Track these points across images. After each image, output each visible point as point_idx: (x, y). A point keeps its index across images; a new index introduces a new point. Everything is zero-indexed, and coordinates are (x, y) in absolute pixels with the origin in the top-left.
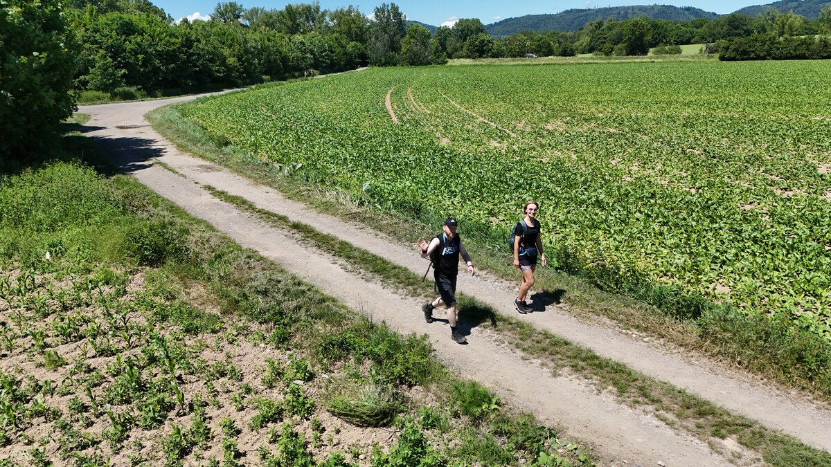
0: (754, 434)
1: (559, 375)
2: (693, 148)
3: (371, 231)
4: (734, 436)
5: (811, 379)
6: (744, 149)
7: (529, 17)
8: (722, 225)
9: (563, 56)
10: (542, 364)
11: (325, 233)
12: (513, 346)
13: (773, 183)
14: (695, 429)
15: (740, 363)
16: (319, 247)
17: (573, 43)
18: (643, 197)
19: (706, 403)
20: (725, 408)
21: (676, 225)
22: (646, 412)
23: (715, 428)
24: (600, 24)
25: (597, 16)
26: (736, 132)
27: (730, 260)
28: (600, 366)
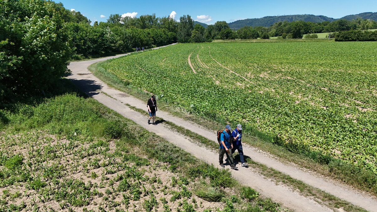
0: (349, 207)
1: (278, 185)
2: (324, 87)
3: (197, 125)
4: (342, 207)
5: (370, 188)
6: (346, 88)
7: (248, 20)
8: (337, 124)
9: (264, 38)
10: (272, 181)
11: (179, 126)
12: (260, 173)
13: (358, 105)
14: (329, 205)
15: (344, 181)
16: (178, 132)
17: (268, 32)
18: (304, 111)
19: (333, 196)
20: (339, 198)
21: (318, 124)
22: (311, 199)
23: (336, 205)
24: (280, 24)
25: (279, 19)
26: (343, 80)
27: (340, 140)
28: (293, 181)
